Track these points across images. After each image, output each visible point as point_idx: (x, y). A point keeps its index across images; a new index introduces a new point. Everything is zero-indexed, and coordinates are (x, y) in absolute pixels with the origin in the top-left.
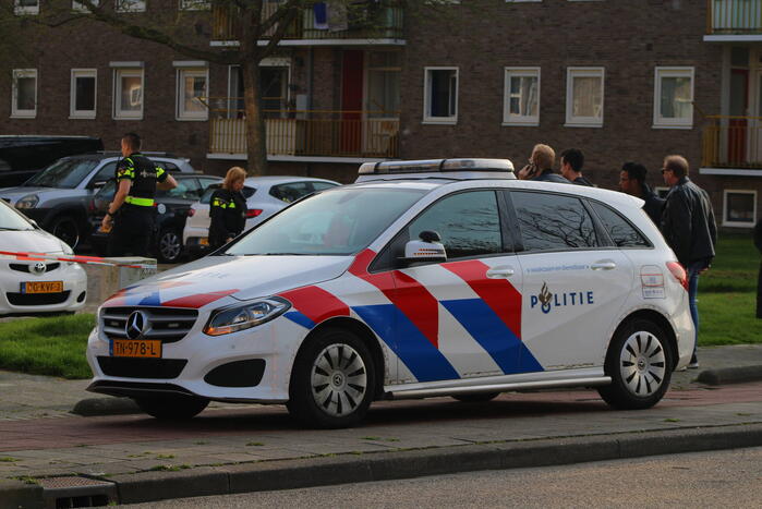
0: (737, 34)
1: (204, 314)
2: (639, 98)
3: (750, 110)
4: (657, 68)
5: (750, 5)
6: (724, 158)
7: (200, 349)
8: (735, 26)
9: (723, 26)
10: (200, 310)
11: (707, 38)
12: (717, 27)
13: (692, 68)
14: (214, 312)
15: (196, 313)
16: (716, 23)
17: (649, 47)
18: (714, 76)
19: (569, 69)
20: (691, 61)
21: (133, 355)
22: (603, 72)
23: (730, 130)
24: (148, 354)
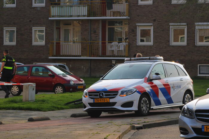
0: (59, 17)
1: (120, 92)
2: (27, 37)
3: (61, 39)
4: (33, 27)
5: (63, 9)
6: (55, 54)
7: (119, 100)
8: (58, 15)
9: (55, 15)
10: (119, 91)
11: (50, 18)
12: (53, 15)
13: (44, 27)
14: (122, 92)
15: (118, 92)
16: (52, 14)
17: (30, 21)
18: (52, 30)
19: (4, 28)
20: (44, 25)
21: (101, 102)
22: (16, 29)
23: (56, 46)
24: (106, 101)
